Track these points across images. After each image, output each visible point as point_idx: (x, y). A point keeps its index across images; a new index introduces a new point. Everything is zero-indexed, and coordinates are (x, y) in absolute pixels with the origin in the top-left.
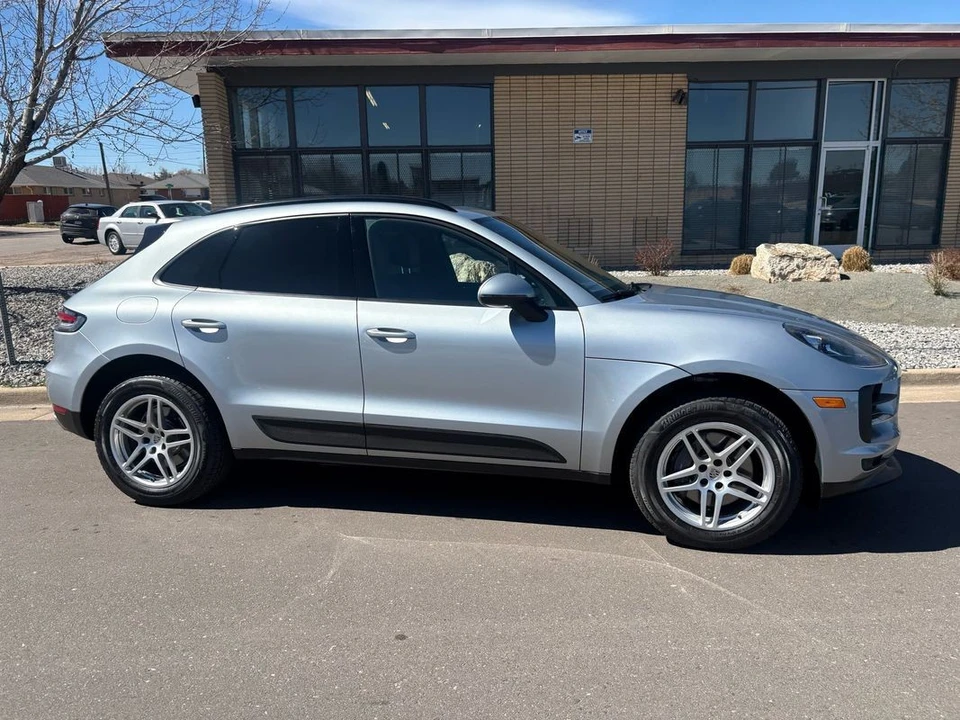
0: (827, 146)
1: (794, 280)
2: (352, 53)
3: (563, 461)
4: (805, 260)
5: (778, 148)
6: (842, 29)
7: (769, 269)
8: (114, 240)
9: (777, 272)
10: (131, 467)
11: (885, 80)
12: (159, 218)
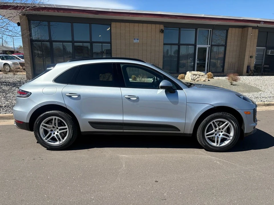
0: (198, 46)
1: (197, 81)
2: (70, 13)
3: (179, 131)
4: (200, 76)
5: (186, 46)
6: (203, 16)
7: (191, 78)
9: (193, 79)
10: (46, 139)
11: (211, 30)
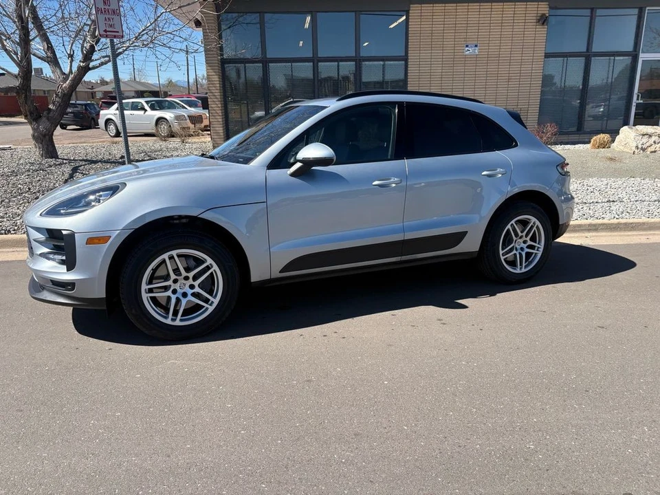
0: (643, 57)
1: (652, 152)
5: (608, 58)
7: (634, 144)
8: (112, 127)
9: (640, 146)
12: (146, 110)
